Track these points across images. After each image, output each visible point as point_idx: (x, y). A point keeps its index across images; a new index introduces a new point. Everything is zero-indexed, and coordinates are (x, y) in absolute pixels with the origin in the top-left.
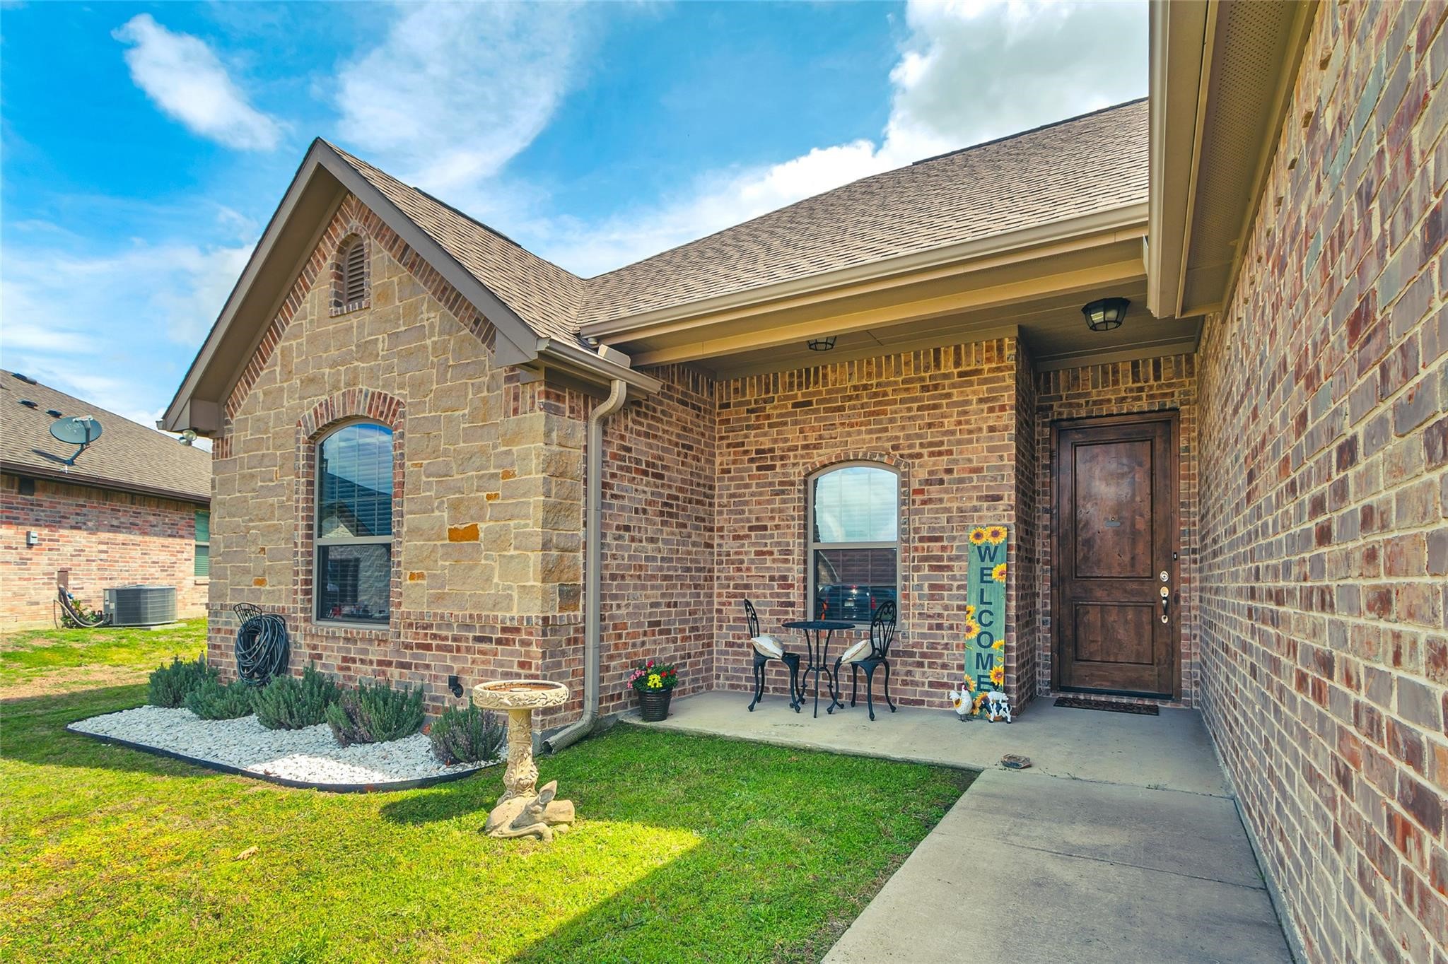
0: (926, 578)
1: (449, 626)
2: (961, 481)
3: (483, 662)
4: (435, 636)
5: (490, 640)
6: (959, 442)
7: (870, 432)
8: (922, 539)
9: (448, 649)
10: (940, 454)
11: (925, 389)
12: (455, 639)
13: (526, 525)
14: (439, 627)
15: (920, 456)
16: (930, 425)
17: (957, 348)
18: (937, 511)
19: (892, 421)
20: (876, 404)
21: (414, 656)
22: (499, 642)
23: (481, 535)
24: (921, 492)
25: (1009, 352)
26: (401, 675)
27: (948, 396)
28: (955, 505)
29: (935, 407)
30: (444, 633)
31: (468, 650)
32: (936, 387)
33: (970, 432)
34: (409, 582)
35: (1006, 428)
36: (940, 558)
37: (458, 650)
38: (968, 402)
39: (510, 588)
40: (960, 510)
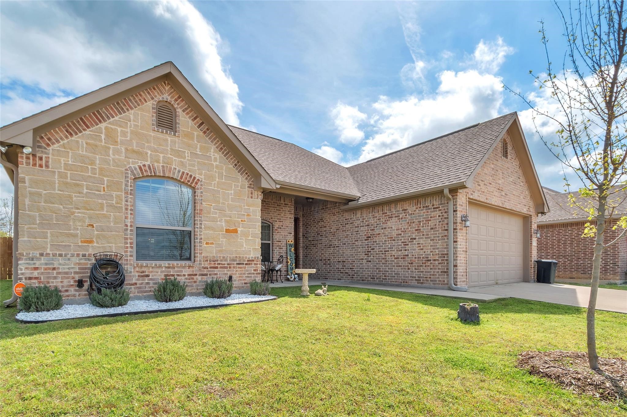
0: (278, 250)
1: (226, 260)
2: (284, 229)
3: (241, 271)
4: (219, 264)
5: (243, 264)
6: (284, 220)
7: (266, 213)
8: (277, 241)
9: (226, 268)
10: (280, 222)
11: (278, 205)
12: (228, 264)
13: (256, 231)
14: (221, 261)
15: (277, 221)
16: (279, 214)
17: (284, 198)
18: (280, 235)
19: (271, 211)
20: (267, 206)
21: (209, 271)
22: (246, 264)
23: (239, 232)
24: (277, 230)
25: (293, 202)
26: (202, 278)
27: (282, 208)
28: (283, 234)
29: (280, 210)
30: (223, 263)
31: (234, 267)
32: (280, 206)
33: (286, 218)
34: (205, 245)
35: (292, 218)
36: (281, 246)
37: (230, 268)
38: (286, 211)
39: (250, 248)
40: (284, 235)
